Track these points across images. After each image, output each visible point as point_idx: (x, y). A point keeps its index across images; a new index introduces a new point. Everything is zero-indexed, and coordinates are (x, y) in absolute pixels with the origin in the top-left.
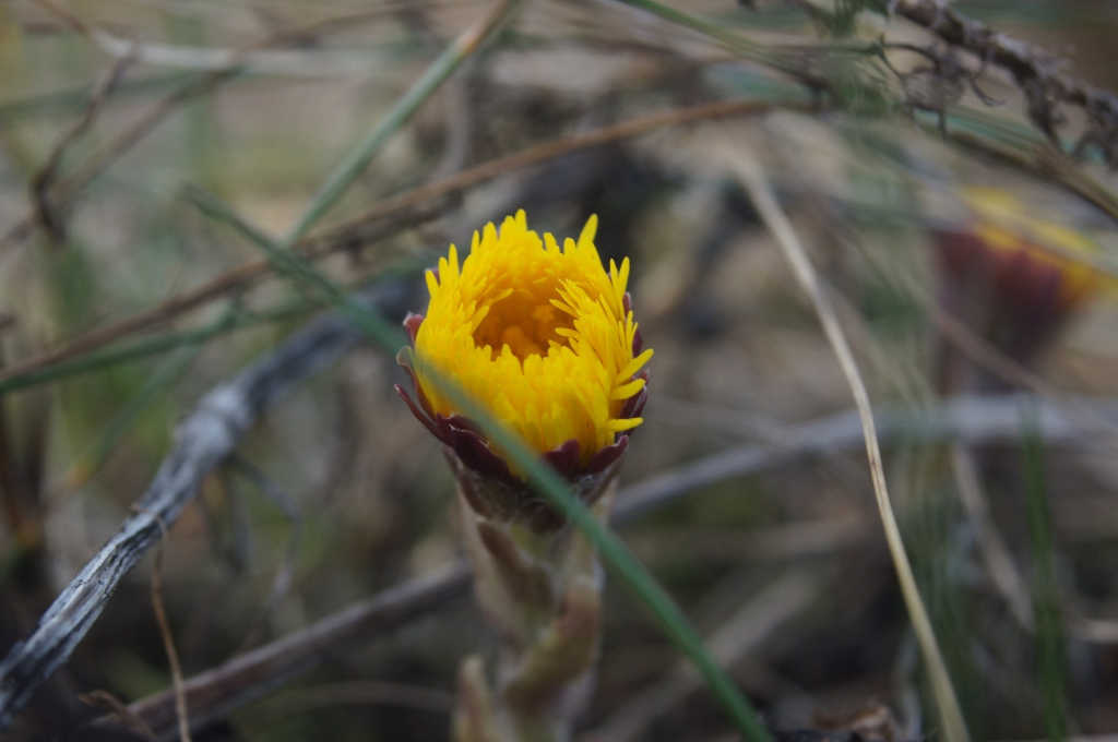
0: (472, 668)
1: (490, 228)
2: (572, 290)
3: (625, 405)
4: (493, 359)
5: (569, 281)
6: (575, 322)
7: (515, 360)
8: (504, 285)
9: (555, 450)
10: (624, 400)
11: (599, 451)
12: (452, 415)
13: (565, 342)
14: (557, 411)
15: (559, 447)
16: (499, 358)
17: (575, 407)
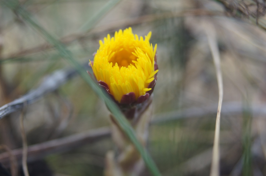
0: (110, 156)
1: (120, 31)
2: (139, 50)
3: (149, 85)
4: (113, 67)
5: (138, 48)
6: (137, 59)
7: (118, 67)
8: (121, 47)
9: (127, 94)
10: (149, 83)
11: (140, 97)
12: (100, 81)
13: (134, 64)
14: (127, 83)
15: (128, 94)
16: (114, 66)
17: (133, 83)
